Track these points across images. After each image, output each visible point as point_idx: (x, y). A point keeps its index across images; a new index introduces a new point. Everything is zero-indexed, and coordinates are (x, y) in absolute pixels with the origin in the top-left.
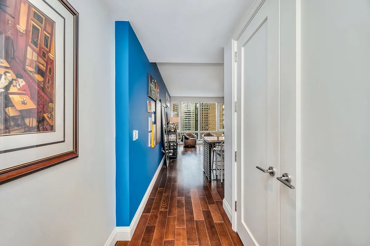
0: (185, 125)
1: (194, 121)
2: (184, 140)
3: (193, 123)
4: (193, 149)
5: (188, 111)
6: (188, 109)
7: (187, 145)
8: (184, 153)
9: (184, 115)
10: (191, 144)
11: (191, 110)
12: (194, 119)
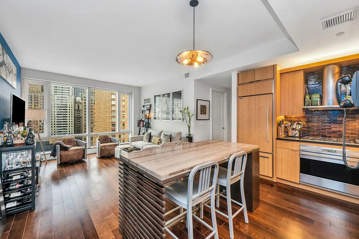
0: (57, 123)
1: (73, 118)
2: (58, 153)
3: (71, 121)
4: (77, 167)
5: (62, 104)
6: (62, 102)
7: (64, 160)
8: (56, 179)
9: (55, 111)
10: (76, 157)
11: (68, 104)
12: (73, 116)
